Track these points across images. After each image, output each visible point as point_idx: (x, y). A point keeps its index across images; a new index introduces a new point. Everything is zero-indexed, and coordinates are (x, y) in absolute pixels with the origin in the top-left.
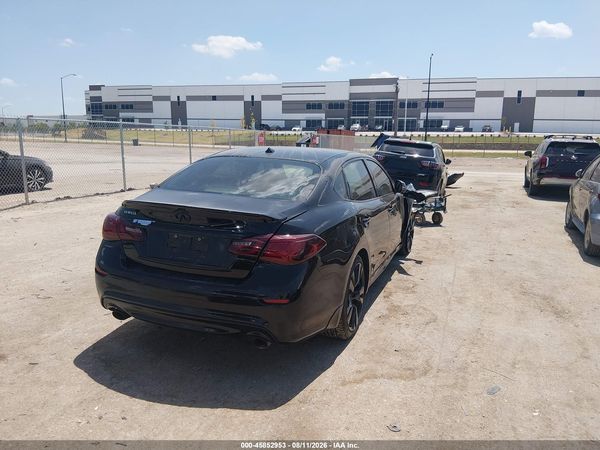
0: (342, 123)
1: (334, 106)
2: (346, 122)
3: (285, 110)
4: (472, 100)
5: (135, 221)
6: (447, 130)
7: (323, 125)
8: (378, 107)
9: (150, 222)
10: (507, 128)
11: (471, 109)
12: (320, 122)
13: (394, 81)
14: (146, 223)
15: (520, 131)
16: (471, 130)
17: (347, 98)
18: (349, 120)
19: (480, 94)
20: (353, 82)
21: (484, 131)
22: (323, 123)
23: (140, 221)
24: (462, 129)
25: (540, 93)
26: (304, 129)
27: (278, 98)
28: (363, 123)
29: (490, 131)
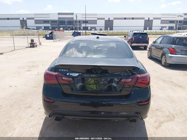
0: (56, 27)
1: (53, 22)
2: (58, 27)
3: (36, 23)
4: (96, 21)
5: (68, 74)
6: (90, 30)
7: (50, 28)
8: (68, 22)
9: (78, 74)
10: (107, 29)
11: (96, 23)
12: (49, 27)
13: (72, 14)
14: (76, 75)
15: (110, 30)
16: (96, 30)
17: (57, 19)
18: (59, 26)
19: (98, 19)
20: (59, 14)
21: (100, 30)
22: (50, 27)
23: (71, 74)
24: (94, 30)
25: (115, 19)
26: (43, 30)
27: (33, 19)
28: (64, 28)
29: (102, 30)
